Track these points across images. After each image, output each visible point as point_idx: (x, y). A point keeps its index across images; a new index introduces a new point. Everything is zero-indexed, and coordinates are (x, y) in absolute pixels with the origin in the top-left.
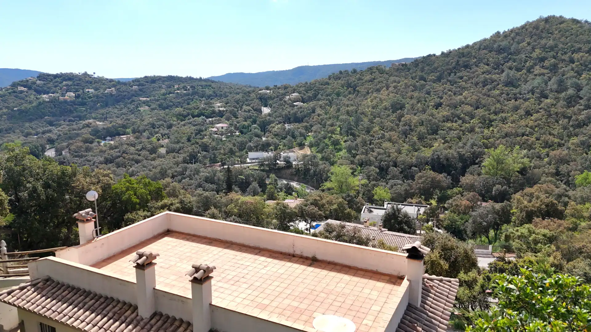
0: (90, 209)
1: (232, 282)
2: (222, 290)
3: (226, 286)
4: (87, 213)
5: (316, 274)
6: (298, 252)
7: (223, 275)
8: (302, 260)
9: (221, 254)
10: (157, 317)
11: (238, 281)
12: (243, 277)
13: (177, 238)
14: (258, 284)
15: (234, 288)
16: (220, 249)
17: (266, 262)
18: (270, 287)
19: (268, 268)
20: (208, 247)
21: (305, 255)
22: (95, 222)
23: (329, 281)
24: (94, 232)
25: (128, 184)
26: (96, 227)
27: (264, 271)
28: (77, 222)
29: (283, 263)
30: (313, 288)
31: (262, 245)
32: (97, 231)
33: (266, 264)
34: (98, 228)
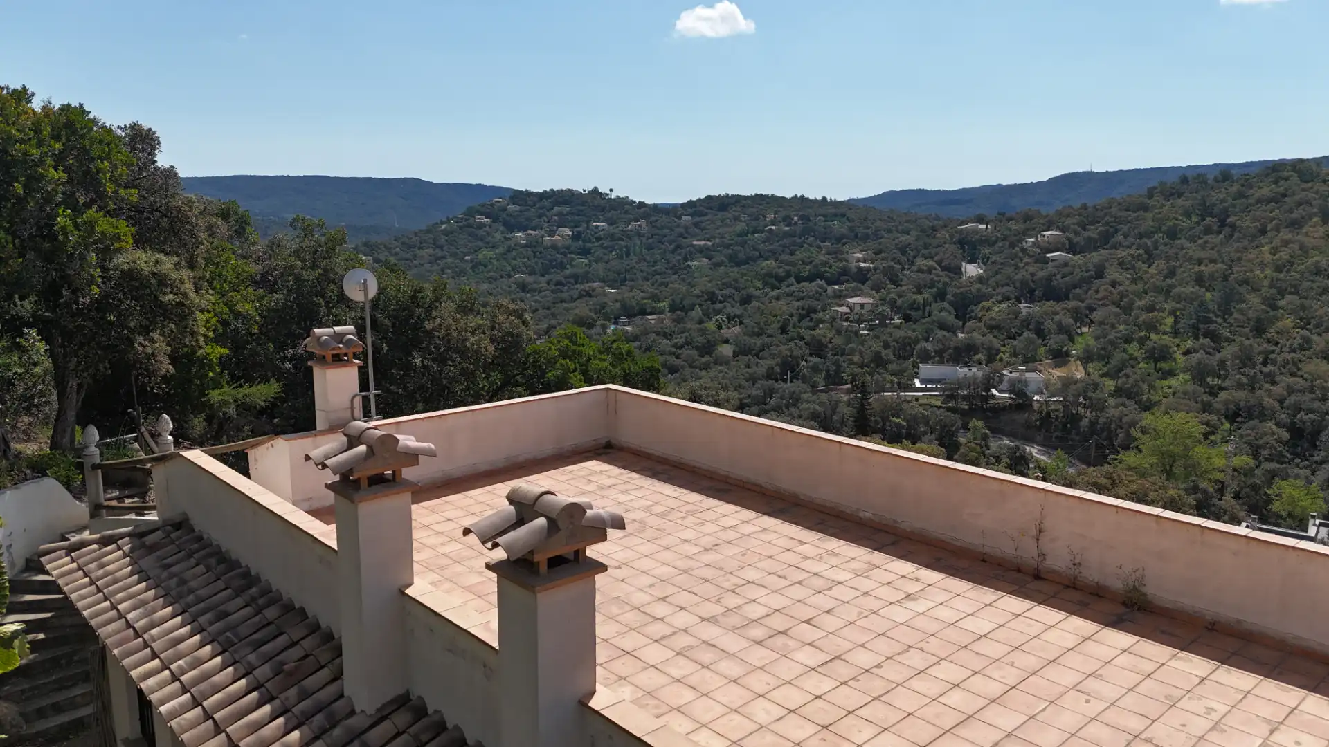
0: (351, 328)
1: (758, 632)
2: (707, 656)
3: (732, 643)
4: (339, 337)
5: (1148, 667)
6: (1058, 561)
7: (731, 601)
8: (1076, 596)
9: (747, 529)
10: (401, 719)
11: (784, 633)
12: (808, 622)
13: (623, 467)
14: (864, 659)
15: (758, 656)
16: (749, 514)
17: (917, 580)
18: (916, 684)
19: (920, 606)
20: (712, 502)
21: (1092, 575)
22: (363, 372)
23: (1223, 709)
24: (358, 402)
25: (566, 342)
26: (364, 386)
27: (899, 614)
28: (309, 363)
29: (987, 594)
30: (1135, 724)
31: (911, 520)
32: (366, 400)
33: (913, 588)
34: (373, 393)
